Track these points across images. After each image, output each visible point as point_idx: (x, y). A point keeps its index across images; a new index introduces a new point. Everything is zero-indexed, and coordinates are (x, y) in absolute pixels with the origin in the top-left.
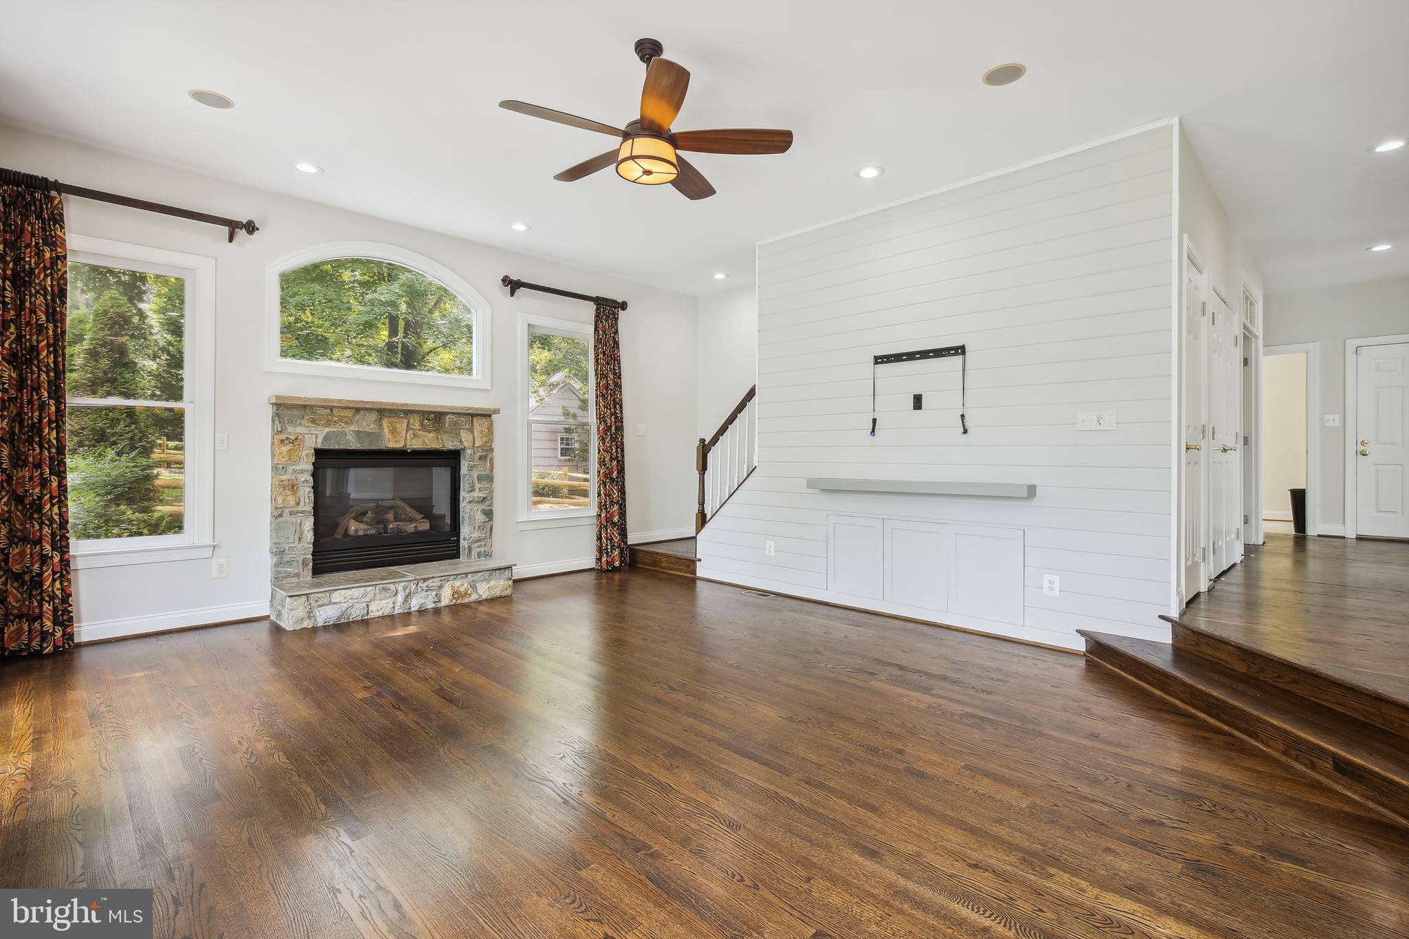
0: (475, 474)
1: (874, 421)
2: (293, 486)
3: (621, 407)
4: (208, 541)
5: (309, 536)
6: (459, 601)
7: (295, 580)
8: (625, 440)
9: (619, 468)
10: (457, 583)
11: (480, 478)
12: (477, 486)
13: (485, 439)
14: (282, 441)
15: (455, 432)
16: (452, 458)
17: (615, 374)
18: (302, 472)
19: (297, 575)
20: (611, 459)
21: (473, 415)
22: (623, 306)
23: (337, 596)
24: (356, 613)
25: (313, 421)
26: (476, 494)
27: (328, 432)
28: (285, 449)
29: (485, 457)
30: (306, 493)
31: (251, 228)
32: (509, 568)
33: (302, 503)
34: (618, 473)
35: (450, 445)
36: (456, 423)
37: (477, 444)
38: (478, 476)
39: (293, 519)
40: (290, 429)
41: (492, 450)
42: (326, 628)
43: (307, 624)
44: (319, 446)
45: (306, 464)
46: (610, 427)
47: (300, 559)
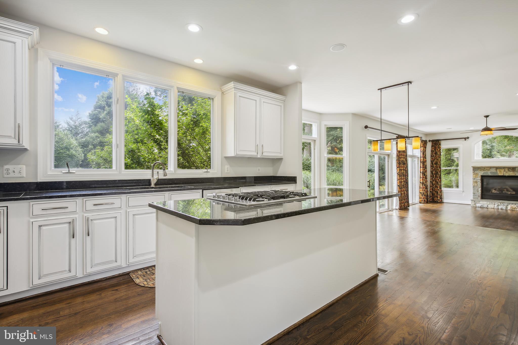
2: (476, 182)
4: (462, 190)
5: (480, 191)
6: (513, 209)
7: (477, 199)
10: (514, 205)
14: (474, 174)
18: (478, 180)
19: (477, 198)
23: (481, 202)
24: (485, 206)
25: (480, 170)
27: (484, 172)
28: (474, 175)
31: (468, 138)
33: (478, 185)
39: (476, 188)
40: (475, 172)
42: (478, 207)
43: (474, 206)
44: (482, 175)
45: (479, 178)
47: (478, 195)
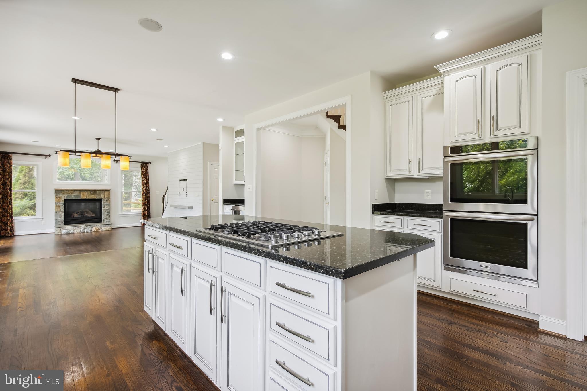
0: (105, 204)
1: (179, 193)
2: (59, 206)
3: (149, 187)
4: (41, 217)
5: (63, 217)
6: (97, 231)
7: (60, 225)
8: (150, 195)
9: (148, 202)
10: (97, 227)
11: (106, 205)
12: (106, 206)
13: (108, 196)
14: (57, 198)
15: (100, 194)
16: (100, 200)
17: (147, 179)
18: (61, 204)
19: (60, 224)
20: (145, 200)
21: (104, 191)
22: (150, 163)
23: (67, 228)
24: (71, 232)
25: (64, 193)
26: (105, 208)
27: (68, 196)
28: (57, 199)
29: (108, 200)
30: (62, 208)
31: (50, 156)
32: (111, 224)
33: (61, 210)
34: (147, 203)
35: (98, 197)
36: (100, 193)
37: (105, 197)
38: (106, 204)
39: (59, 213)
40: (59, 195)
41: (110, 198)
42: (64, 234)
43: (60, 233)
44: (65, 198)
45: (62, 202)
46: (145, 192)
47: (61, 221)
